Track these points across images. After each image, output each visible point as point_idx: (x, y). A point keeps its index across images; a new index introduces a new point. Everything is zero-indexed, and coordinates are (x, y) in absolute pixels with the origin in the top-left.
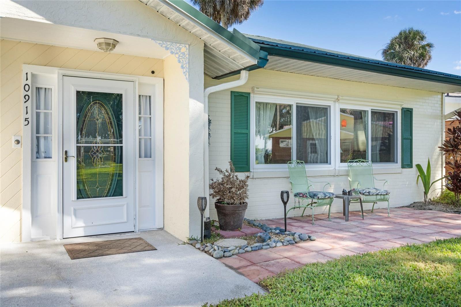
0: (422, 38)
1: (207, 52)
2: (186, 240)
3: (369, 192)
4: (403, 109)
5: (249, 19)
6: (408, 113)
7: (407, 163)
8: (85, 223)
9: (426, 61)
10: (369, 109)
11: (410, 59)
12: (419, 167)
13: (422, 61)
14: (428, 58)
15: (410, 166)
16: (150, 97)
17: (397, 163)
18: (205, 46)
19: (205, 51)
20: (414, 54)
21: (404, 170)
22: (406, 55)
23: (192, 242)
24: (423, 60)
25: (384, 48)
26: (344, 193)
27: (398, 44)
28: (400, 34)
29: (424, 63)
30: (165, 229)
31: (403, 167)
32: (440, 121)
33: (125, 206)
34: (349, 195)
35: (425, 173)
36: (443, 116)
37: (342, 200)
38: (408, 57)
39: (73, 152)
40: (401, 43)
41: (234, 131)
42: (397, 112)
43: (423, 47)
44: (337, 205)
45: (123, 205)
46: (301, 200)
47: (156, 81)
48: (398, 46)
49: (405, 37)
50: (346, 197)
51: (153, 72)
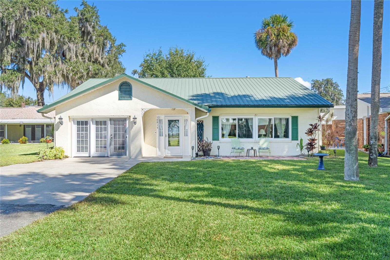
4: (292, 116)
7: (295, 138)
8: (171, 152)
10: (273, 118)
16: (187, 120)
17: (290, 138)
18: (196, 108)
31: (293, 140)
33: (180, 149)
39: (167, 135)
41: (213, 128)
42: (289, 118)
51: (188, 113)
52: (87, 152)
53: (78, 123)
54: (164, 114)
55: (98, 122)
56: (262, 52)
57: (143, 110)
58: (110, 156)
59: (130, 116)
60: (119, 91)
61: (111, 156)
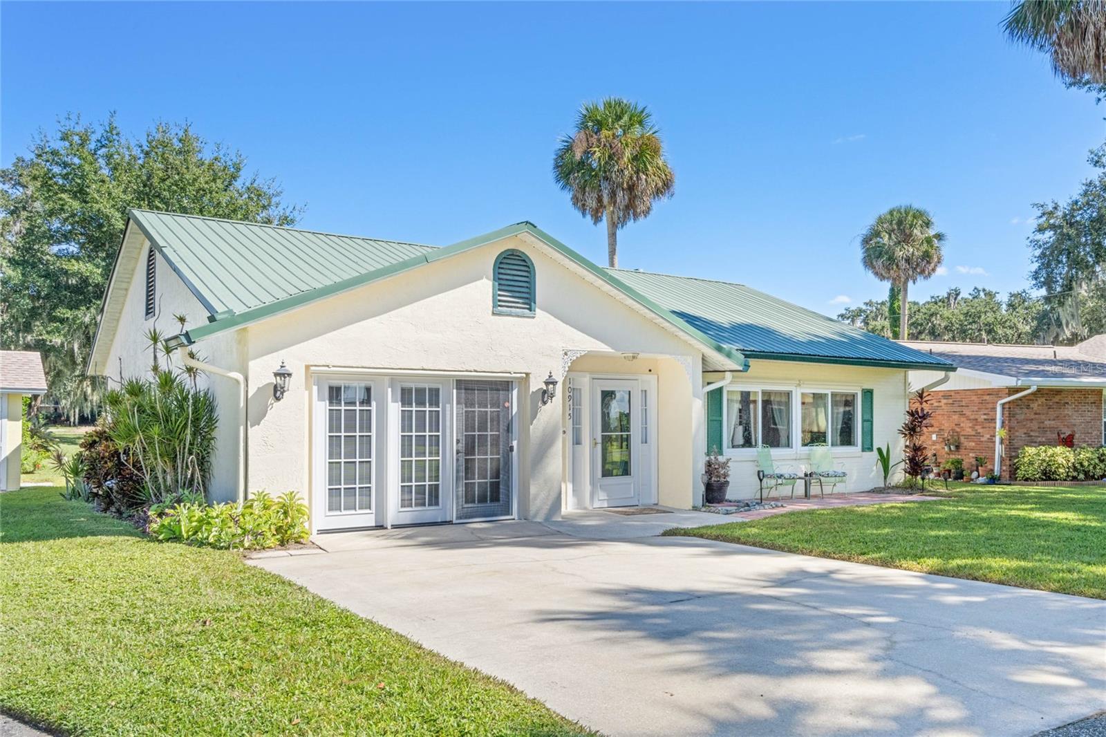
0: (928, 224)
1: (704, 360)
2: (691, 508)
3: (828, 474)
4: (863, 390)
5: (649, 217)
6: (868, 394)
7: (867, 447)
8: (608, 496)
9: (932, 265)
10: (829, 392)
11: (906, 260)
12: (879, 450)
13: (927, 266)
14: (936, 260)
15: (871, 449)
16: (645, 391)
17: (857, 446)
18: (703, 355)
19: (703, 359)
20: (913, 253)
21: (864, 453)
22: (899, 253)
23: (695, 508)
24: (929, 262)
25: (864, 233)
26: (806, 475)
27: (887, 232)
28: (891, 213)
29: (930, 268)
30: (660, 504)
31: (863, 450)
32: (903, 400)
33: (632, 485)
34: (810, 476)
35: (885, 455)
36: (906, 394)
37: (804, 481)
38: (902, 258)
39: (599, 440)
40: (893, 230)
41: (710, 418)
42: (857, 393)
43: (929, 241)
44: (800, 485)
45: (630, 484)
46: (768, 481)
47: (652, 378)
48: (887, 236)
49: (899, 221)
50: (807, 478)
51: (650, 371)
52: (368, 511)
53: (335, 394)
54: (591, 372)
55: (410, 390)
56: (575, 200)
57: (566, 354)
58: (457, 518)
59: (527, 374)
60: (494, 280)
61: (461, 518)
